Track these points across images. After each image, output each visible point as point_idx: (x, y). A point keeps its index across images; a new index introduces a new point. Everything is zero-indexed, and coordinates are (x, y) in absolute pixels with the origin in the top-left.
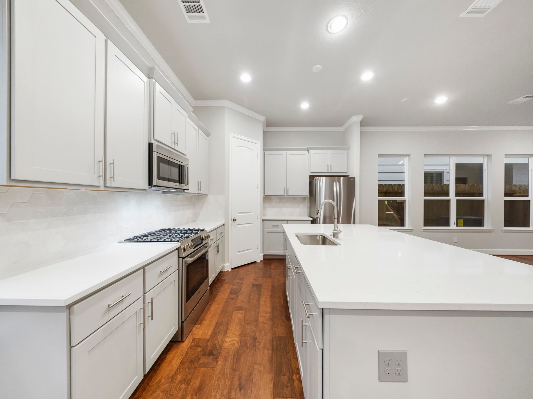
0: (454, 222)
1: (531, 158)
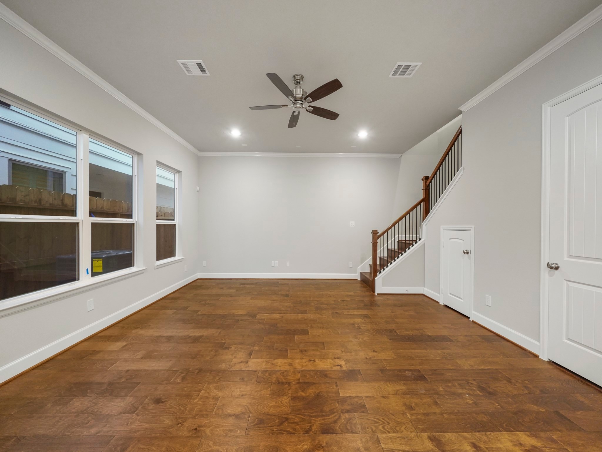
0: (87, 270)
1: (177, 175)
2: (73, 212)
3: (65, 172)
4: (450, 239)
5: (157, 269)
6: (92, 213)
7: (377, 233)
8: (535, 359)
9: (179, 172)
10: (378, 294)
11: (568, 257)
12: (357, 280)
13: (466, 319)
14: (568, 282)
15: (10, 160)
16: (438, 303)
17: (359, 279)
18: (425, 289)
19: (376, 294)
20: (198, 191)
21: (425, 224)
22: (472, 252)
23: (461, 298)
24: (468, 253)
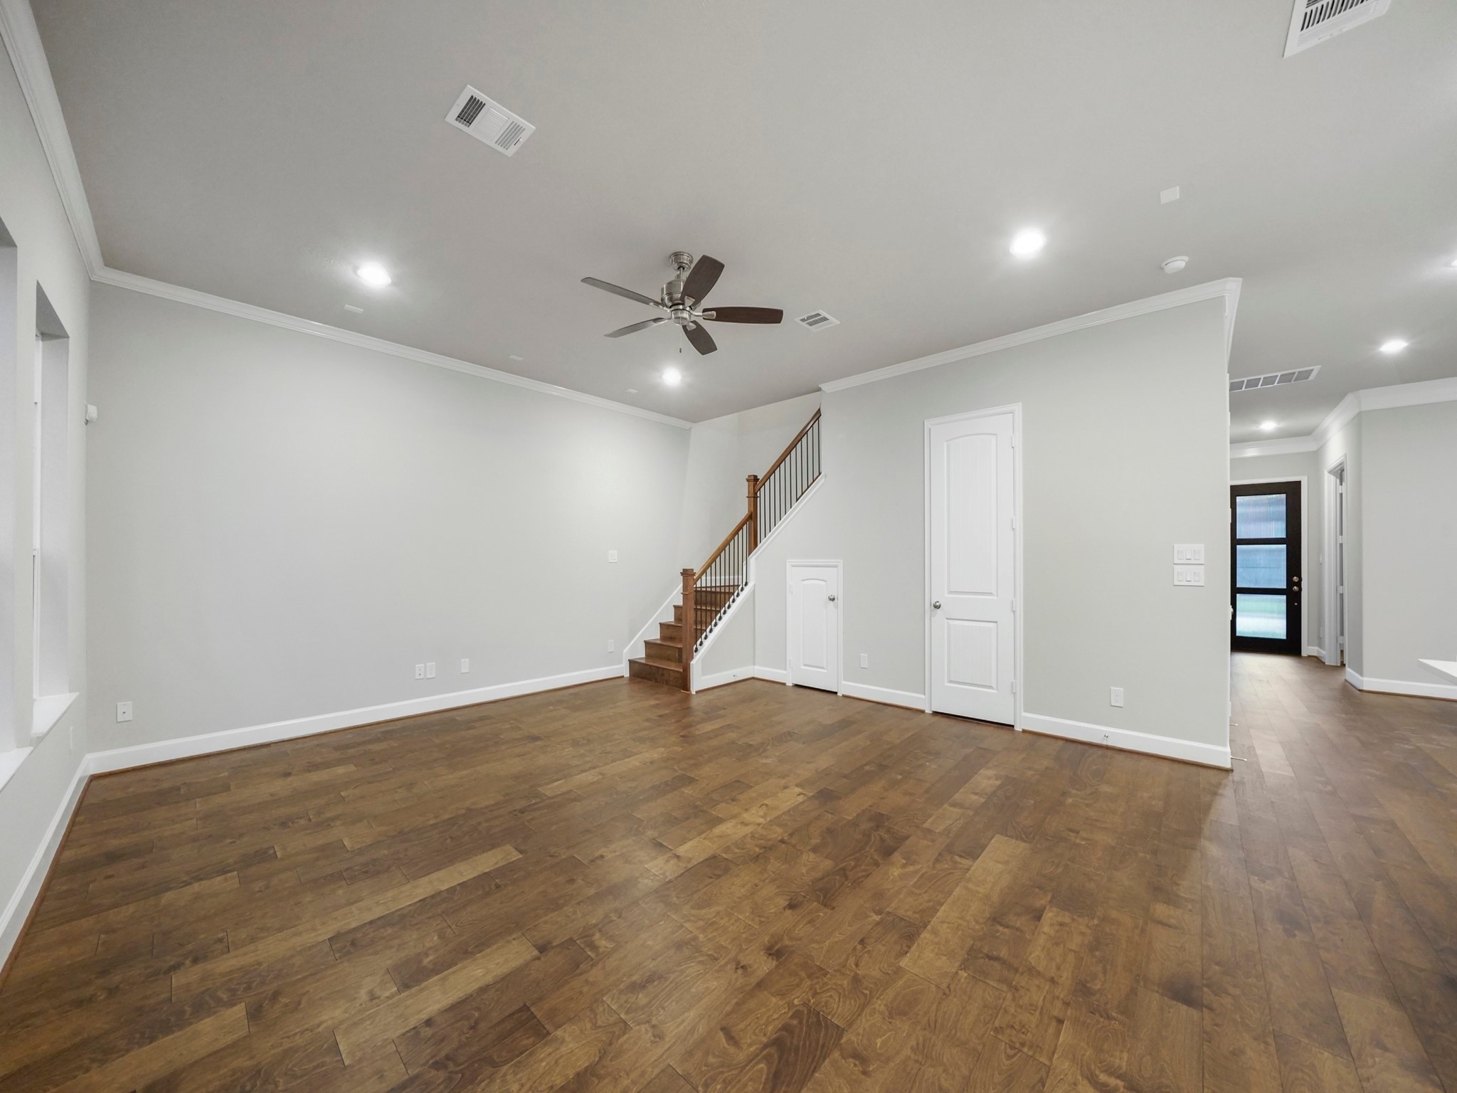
4: (803, 580)
7: (694, 574)
8: (923, 715)
10: (697, 692)
11: (948, 594)
12: (623, 677)
13: (832, 697)
14: (950, 622)
16: (784, 684)
17: (627, 675)
18: (756, 667)
19: (695, 693)
21: (754, 557)
22: (841, 597)
23: (823, 668)
24: (833, 599)
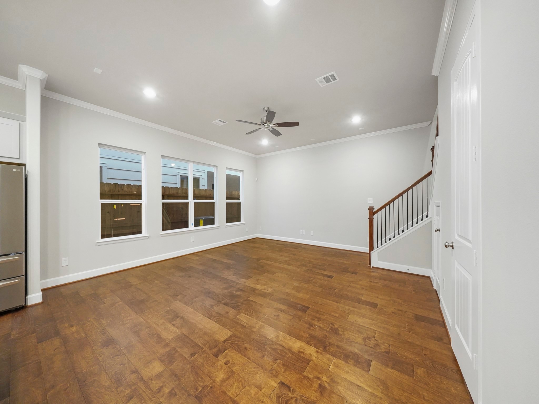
0: (192, 223)
1: (241, 173)
2: (187, 198)
3: (199, 178)
4: (436, 216)
5: (226, 227)
6: (195, 198)
9: (242, 171)
10: (373, 267)
15: (181, 176)
16: (433, 286)
18: (431, 271)
19: (371, 267)
20: (257, 181)
22: (441, 230)
